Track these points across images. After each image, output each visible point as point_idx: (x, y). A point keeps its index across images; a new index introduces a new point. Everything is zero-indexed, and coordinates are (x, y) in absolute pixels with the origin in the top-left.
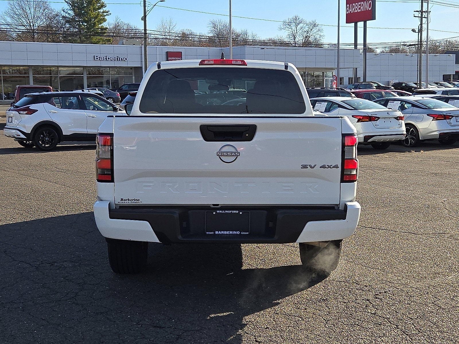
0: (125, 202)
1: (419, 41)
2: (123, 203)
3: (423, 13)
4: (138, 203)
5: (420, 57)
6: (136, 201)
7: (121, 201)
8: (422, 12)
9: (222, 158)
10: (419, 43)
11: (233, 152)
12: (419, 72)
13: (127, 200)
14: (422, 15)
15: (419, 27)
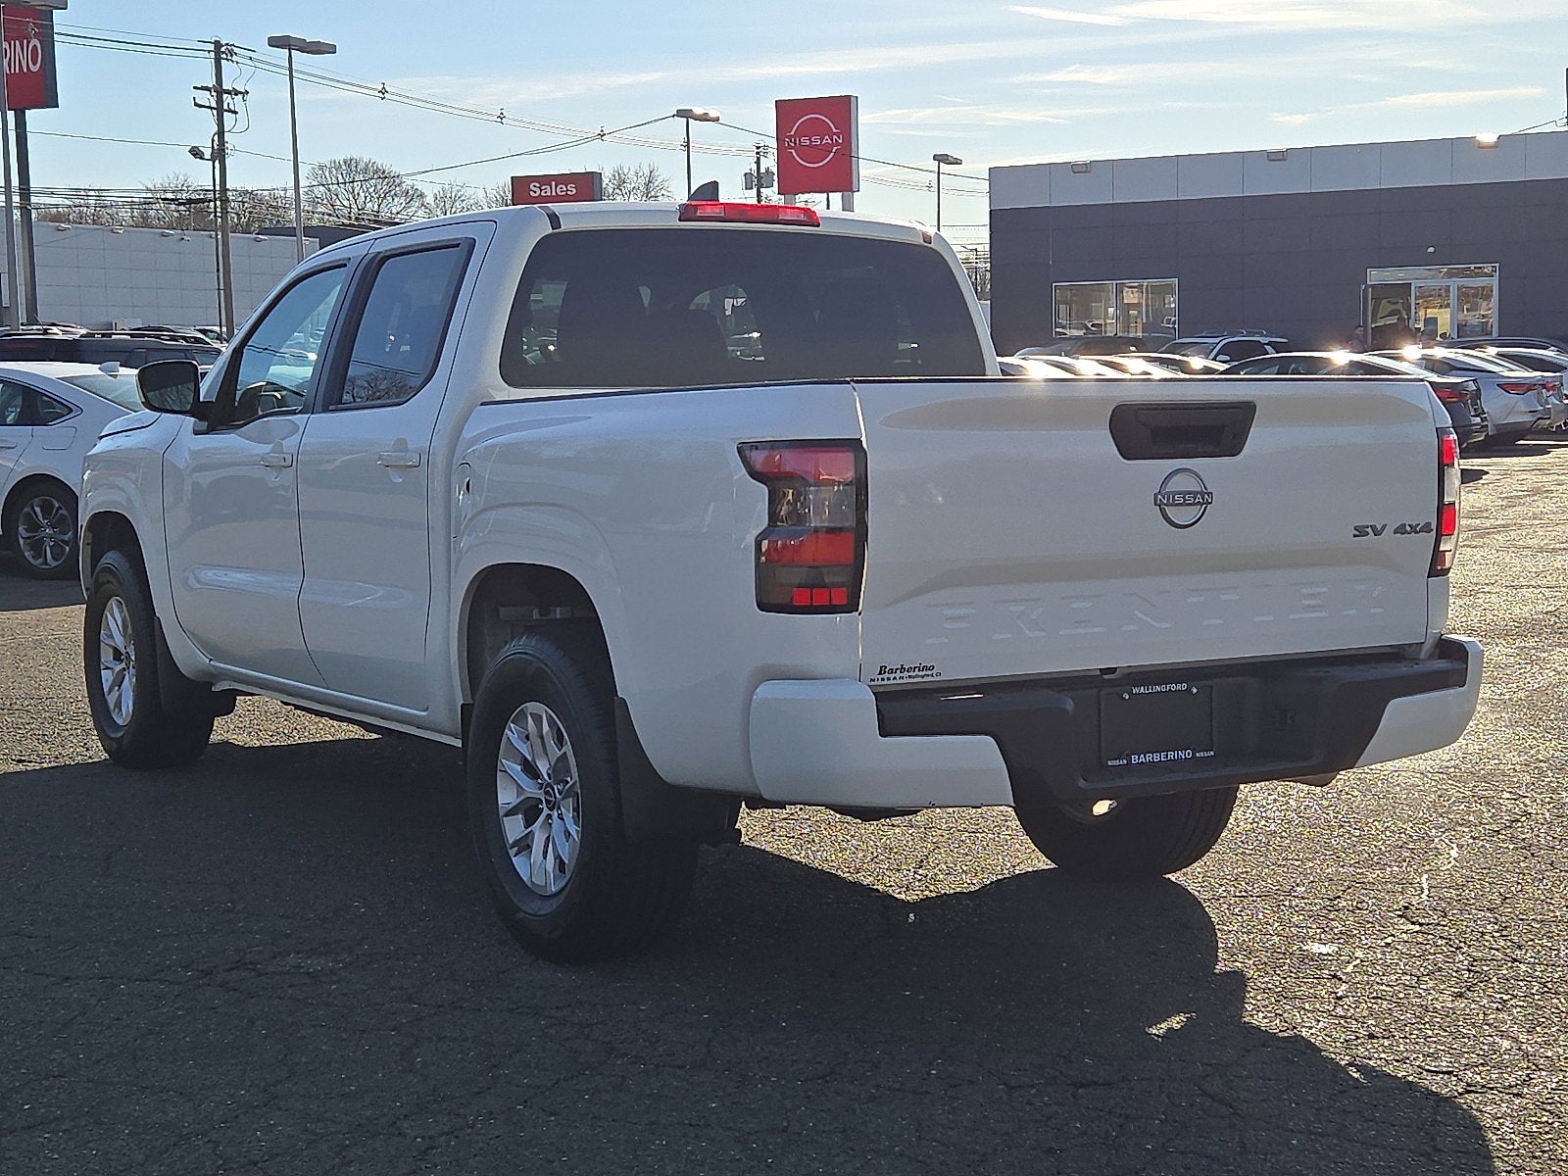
0: (892, 676)
1: (218, 188)
2: (886, 682)
3: (225, 96)
4: (930, 679)
5: (225, 244)
6: (924, 672)
7: (880, 674)
8: (220, 91)
9: (1170, 511)
10: (217, 196)
11: (1198, 493)
12: (222, 292)
13: (898, 671)
14: (220, 101)
15: (213, 140)
